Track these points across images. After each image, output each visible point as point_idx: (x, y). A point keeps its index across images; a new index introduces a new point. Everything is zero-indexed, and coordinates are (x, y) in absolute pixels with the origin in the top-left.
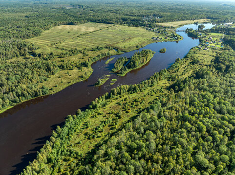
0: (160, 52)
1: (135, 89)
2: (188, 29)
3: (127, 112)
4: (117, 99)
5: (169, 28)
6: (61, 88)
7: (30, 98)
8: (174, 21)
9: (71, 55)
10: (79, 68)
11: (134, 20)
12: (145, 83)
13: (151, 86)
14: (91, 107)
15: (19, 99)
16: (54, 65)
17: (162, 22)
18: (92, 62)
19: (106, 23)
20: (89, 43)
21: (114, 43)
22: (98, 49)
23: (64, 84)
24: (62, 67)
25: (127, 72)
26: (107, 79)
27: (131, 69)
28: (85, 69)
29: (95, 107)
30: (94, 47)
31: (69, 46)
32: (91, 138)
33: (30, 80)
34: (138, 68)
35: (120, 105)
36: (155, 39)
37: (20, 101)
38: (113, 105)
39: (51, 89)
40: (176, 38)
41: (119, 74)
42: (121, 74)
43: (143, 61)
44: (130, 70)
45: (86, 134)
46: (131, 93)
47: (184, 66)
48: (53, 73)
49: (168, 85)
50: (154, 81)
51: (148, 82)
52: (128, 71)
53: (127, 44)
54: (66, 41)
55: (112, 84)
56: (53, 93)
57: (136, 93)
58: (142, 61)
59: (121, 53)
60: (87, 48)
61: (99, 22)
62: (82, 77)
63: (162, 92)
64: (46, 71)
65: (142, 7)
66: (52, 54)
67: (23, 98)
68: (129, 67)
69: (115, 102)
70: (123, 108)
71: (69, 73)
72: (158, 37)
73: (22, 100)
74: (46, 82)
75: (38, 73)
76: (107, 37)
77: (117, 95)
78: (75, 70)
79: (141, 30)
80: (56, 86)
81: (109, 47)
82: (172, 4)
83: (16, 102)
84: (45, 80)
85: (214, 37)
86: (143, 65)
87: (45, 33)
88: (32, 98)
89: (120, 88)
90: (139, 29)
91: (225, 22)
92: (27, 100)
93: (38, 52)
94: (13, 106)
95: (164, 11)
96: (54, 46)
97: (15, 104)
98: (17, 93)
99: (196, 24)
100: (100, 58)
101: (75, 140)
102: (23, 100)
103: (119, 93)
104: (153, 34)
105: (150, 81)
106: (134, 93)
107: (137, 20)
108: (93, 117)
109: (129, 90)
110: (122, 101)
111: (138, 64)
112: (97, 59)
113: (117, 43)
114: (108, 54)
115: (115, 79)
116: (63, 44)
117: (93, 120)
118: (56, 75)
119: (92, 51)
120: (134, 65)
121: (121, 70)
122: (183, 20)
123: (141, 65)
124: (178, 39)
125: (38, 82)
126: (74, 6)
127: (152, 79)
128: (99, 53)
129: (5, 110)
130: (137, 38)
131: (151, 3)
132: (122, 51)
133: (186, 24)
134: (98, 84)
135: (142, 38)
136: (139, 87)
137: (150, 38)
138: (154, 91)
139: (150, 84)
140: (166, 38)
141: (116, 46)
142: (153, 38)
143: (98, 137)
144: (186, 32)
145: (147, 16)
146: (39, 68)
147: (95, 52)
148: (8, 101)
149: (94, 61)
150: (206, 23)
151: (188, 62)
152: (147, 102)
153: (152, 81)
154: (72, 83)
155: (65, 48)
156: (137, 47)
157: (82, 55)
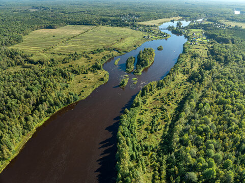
0: (159, 49)
1: (162, 84)
2: (169, 27)
3: (169, 105)
4: (151, 95)
5: (152, 26)
6: (88, 93)
7: (62, 106)
8: (153, 20)
9: (75, 60)
10: (93, 71)
11: (114, 21)
12: (169, 78)
13: (173, 81)
14: (134, 105)
15: (53, 108)
17: (142, 21)
19: (87, 25)
20: (84, 46)
21: (110, 44)
22: (99, 51)
23: (89, 88)
24: (75, 72)
25: (142, 70)
26: (127, 79)
27: (144, 68)
28: (100, 71)
29: (138, 105)
30: (92, 50)
32: (154, 132)
34: (149, 66)
35: (158, 100)
36: (146, 37)
37: (54, 110)
38: (152, 101)
39: (80, 95)
40: (165, 35)
41: (135, 73)
42: (138, 72)
43: (151, 59)
45: (146, 129)
46: (161, 89)
47: (188, 60)
48: (70, 79)
49: (186, 78)
50: (174, 76)
51: (170, 76)
53: (123, 45)
54: (58, 46)
55: (135, 83)
56: (83, 98)
57: (165, 88)
59: (123, 53)
60: (86, 51)
61: (79, 23)
62: (102, 79)
63: (186, 84)
64: (63, 77)
65: (113, 7)
67: (57, 107)
69: (151, 98)
70: (163, 102)
71: (87, 77)
72: (148, 36)
74: (69, 88)
75: (57, 80)
76: (99, 39)
77: (149, 92)
78: (90, 74)
79: (128, 30)
80: (83, 91)
81: (109, 49)
82: (139, 3)
83: (51, 112)
84: (67, 87)
85: (196, 33)
86: (151, 63)
87: (26, 38)
88: (64, 106)
89: (151, 85)
90: (124, 29)
91: (195, 19)
92: (60, 109)
95: (136, 10)
96: (48, 52)
97: (51, 114)
98: (49, 102)
99: (173, 21)
100: (107, 59)
102: (57, 109)
103: (151, 90)
104: (141, 33)
106: (163, 88)
107: (117, 21)
108: (141, 114)
109: (158, 86)
110: (157, 96)
111: (148, 62)
112: (104, 61)
113: (113, 44)
114: (112, 55)
115: (135, 79)
117: (143, 116)
118: (74, 80)
119: (93, 53)
120: (146, 63)
122: (160, 18)
124: (166, 36)
125: (61, 89)
126: (37, 8)
128: (101, 55)
130: (129, 38)
131: (118, 3)
132: (123, 51)
133: (165, 22)
134: (123, 84)
135: (133, 38)
136: (165, 83)
137: (141, 37)
139: (172, 79)
140: (156, 36)
141: (114, 47)
142: (144, 37)
143: (159, 130)
144: (169, 30)
145: (124, 16)
146: (54, 74)
147: (97, 54)
148: (43, 112)
149: (103, 64)
150: (181, 20)
151: (189, 56)
152: (179, 94)
154: (96, 86)
155: (61, 53)
156: (135, 46)
157: (87, 59)
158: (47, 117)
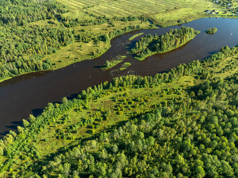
0: (207, 32)
1: (143, 83)
3: (118, 113)
4: (116, 92)
6: (65, 64)
7: (30, 71)
9: (95, 24)
10: (95, 42)
12: (160, 77)
13: (166, 82)
14: (80, 96)
15: (19, 70)
16: (69, 35)
18: (114, 36)
20: (123, 10)
21: (153, 12)
22: (129, 19)
23: (70, 60)
24: (78, 38)
25: (147, 56)
26: (119, 62)
27: (156, 52)
28: (101, 44)
29: (84, 98)
30: (126, 16)
31: (100, 12)
32: (60, 138)
33: (37, 50)
34: (165, 51)
35: (114, 101)
36: (209, 12)
37: (19, 73)
38: (107, 100)
39: (54, 64)
41: (137, 56)
42: (140, 57)
43: (175, 43)
44: (153, 53)
45: (57, 131)
46: (136, 88)
47: (229, 59)
48: (65, 45)
49: (192, 84)
50: (173, 77)
51: (165, 76)
52: (150, 53)
53: (167, 16)
54: (100, 6)
55: (122, 69)
56: (55, 69)
57: (143, 89)
58: (173, 43)
59: (155, 27)
60: (118, 16)
62: (92, 54)
63: (178, 94)
64: (59, 41)
66: (77, 20)
67: (23, 70)
68: (153, 50)
69: (112, 95)
70: (116, 107)
71: (82, 46)
72: (214, 11)
73: (21, 73)
74: (54, 54)
75: (49, 43)
76: (148, 4)
77: (118, 87)
78: (90, 44)
80: (60, 62)
81: (144, 19)
83: (15, 74)
84: (54, 52)
86: (173, 48)
88: (32, 71)
89: (124, 79)
92: (26, 73)
93: (64, 16)
94: (11, 77)
96: (85, 10)
97: (14, 75)
98: (16, 64)
100: (127, 31)
101: (44, 135)
102: (23, 72)
103: (121, 85)
104: (210, 5)
105: (168, 75)
106: (140, 87)
108: (76, 110)
109: (136, 83)
110: (120, 96)
111: (166, 46)
112: (122, 32)
113: (157, 13)
114: (138, 27)
115: (129, 63)
116: (95, 8)
117: (75, 114)
118: (68, 47)
119: (122, 20)
120: (161, 48)
121: (141, 52)
123: (170, 49)
125: (45, 54)
127: (172, 73)
128: (127, 24)
129: (3, 80)
130: (186, 9)
132: (157, 25)
134: (106, 66)
135: (191, 9)
136: (149, 81)
137: (202, 11)
138: (166, 90)
139: (167, 80)
140: (225, 12)
141: (153, 17)
142: (207, 11)
147: (124, 23)
148: (6, 71)
149: (117, 35)
152: (150, 105)
153: (170, 76)
154: (80, 60)
155: (94, 14)
156: (179, 21)
157: (108, 25)
158: (11, 76)
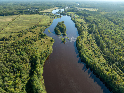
3: (93, 45)
6: (51, 49)
9: (25, 34)
21: (37, 23)
23: (49, 46)
24: (34, 40)
38: (85, 45)
39: (48, 51)
42: (65, 34)
45: (96, 57)
46: (83, 39)
54: (5, 28)
56: (51, 52)
61: (6, 14)
62: (52, 41)
70: (90, 44)
78: (43, 39)
79: (39, 15)
84: (37, 48)
85: (72, 13)
88: (45, 59)
90: (36, 15)
96: (2, 32)
104: (47, 16)
108: (87, 51)
119: (32, 29)
134: (64, 41)
147: (35, 29)
151: (79, 24)
154: (52, 45)
156: (51, 23)
157: (32, 32)
